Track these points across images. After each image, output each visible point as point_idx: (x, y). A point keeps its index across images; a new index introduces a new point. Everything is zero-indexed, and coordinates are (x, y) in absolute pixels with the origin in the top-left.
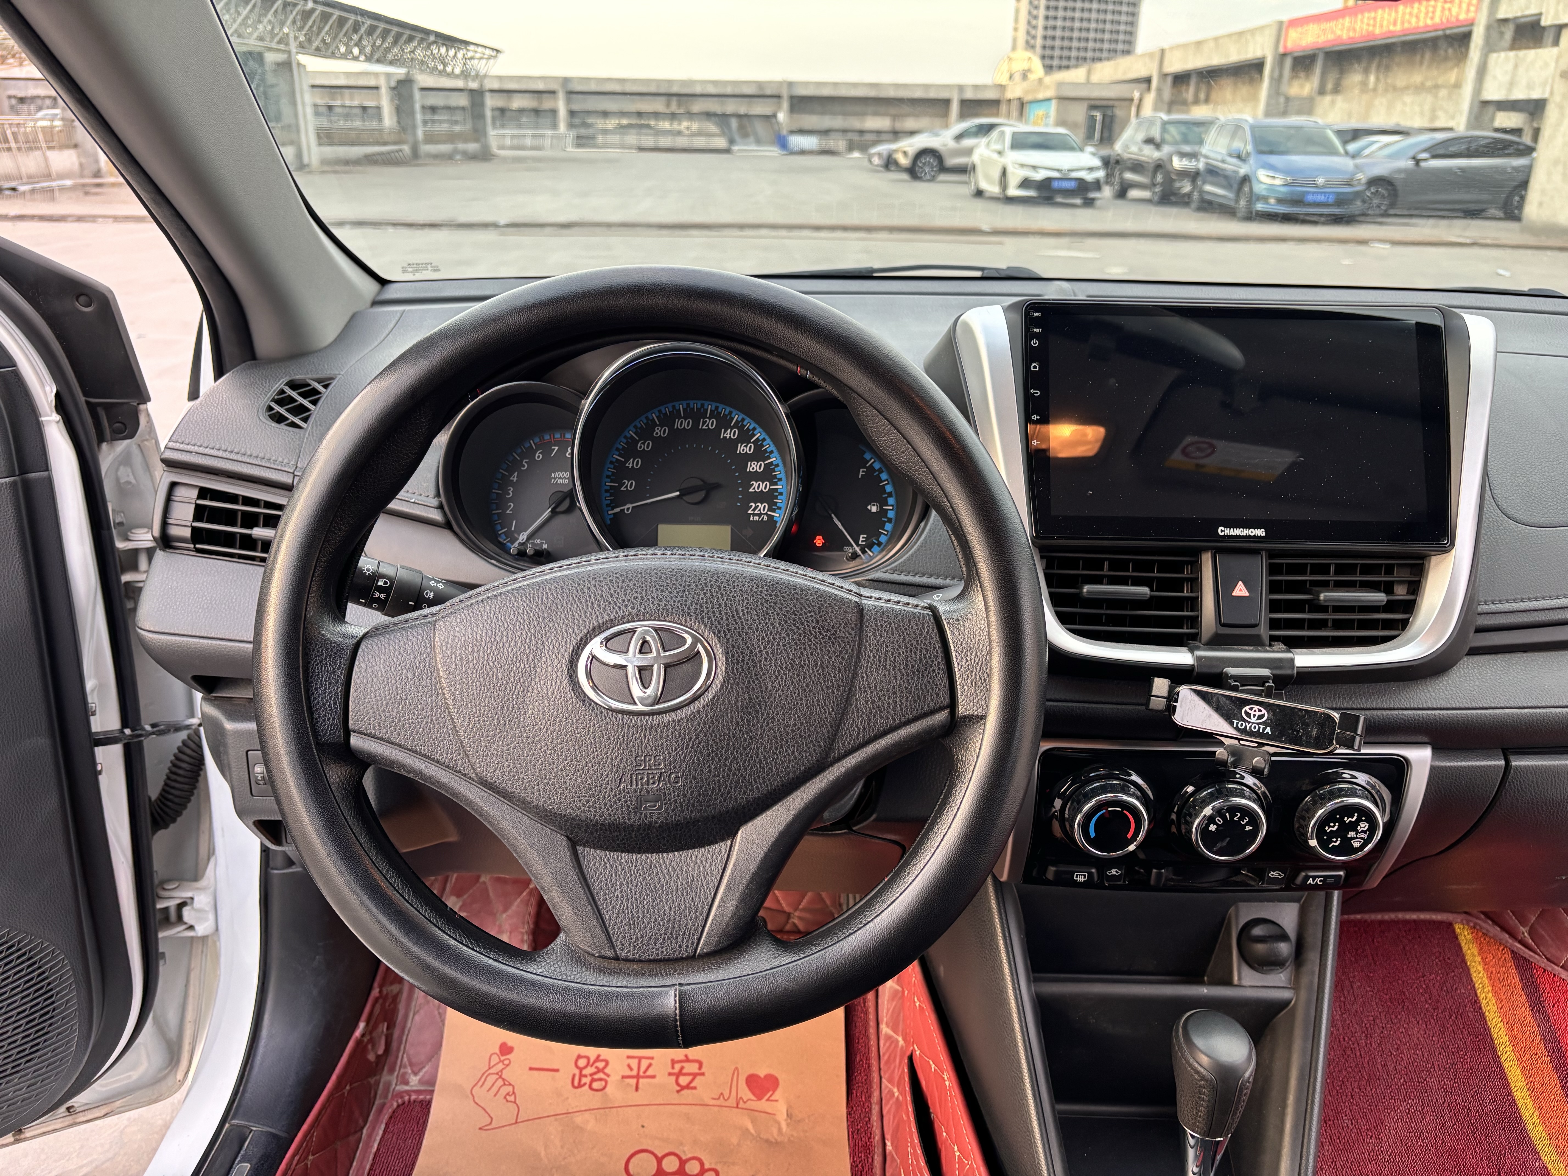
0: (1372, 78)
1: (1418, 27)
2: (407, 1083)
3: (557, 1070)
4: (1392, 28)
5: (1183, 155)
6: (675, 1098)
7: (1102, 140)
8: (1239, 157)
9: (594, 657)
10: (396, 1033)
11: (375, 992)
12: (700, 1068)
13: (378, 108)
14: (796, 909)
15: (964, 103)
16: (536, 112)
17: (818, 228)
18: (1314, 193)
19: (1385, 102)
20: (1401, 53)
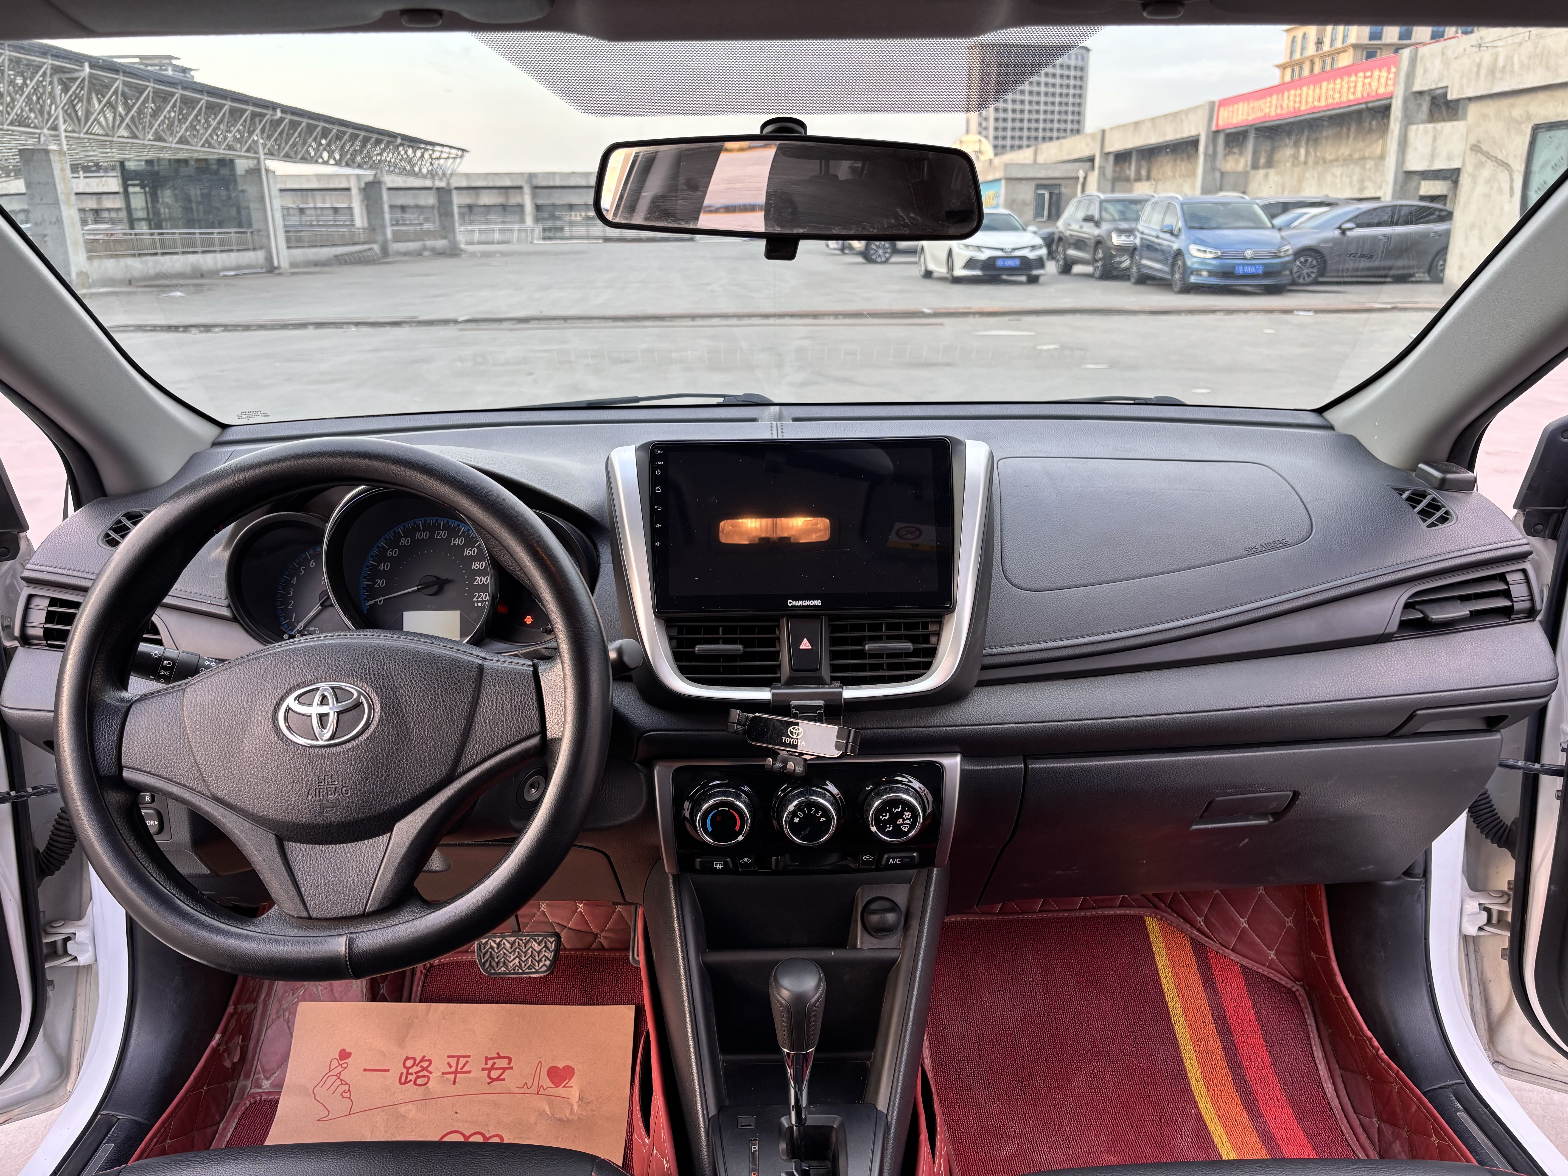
0: (1302, 151)
1: (1341, 103)
2: (260, 1087)
3: (388, 1070)
4: (1316, 104)
5: (1121, 232)
6: (486, 1089)
7: (1050, 216)
8: (1171, 233)
9: (290, 709)
10: (252, 1045)
11: (230, 1009)
12: (509, 1064)
13: (350, 208)
14: (602, 931)
16: (504, 207)
17: (767, 316)
18: (1244, 265)
19: (1316, 174)
20: (1328, 126)
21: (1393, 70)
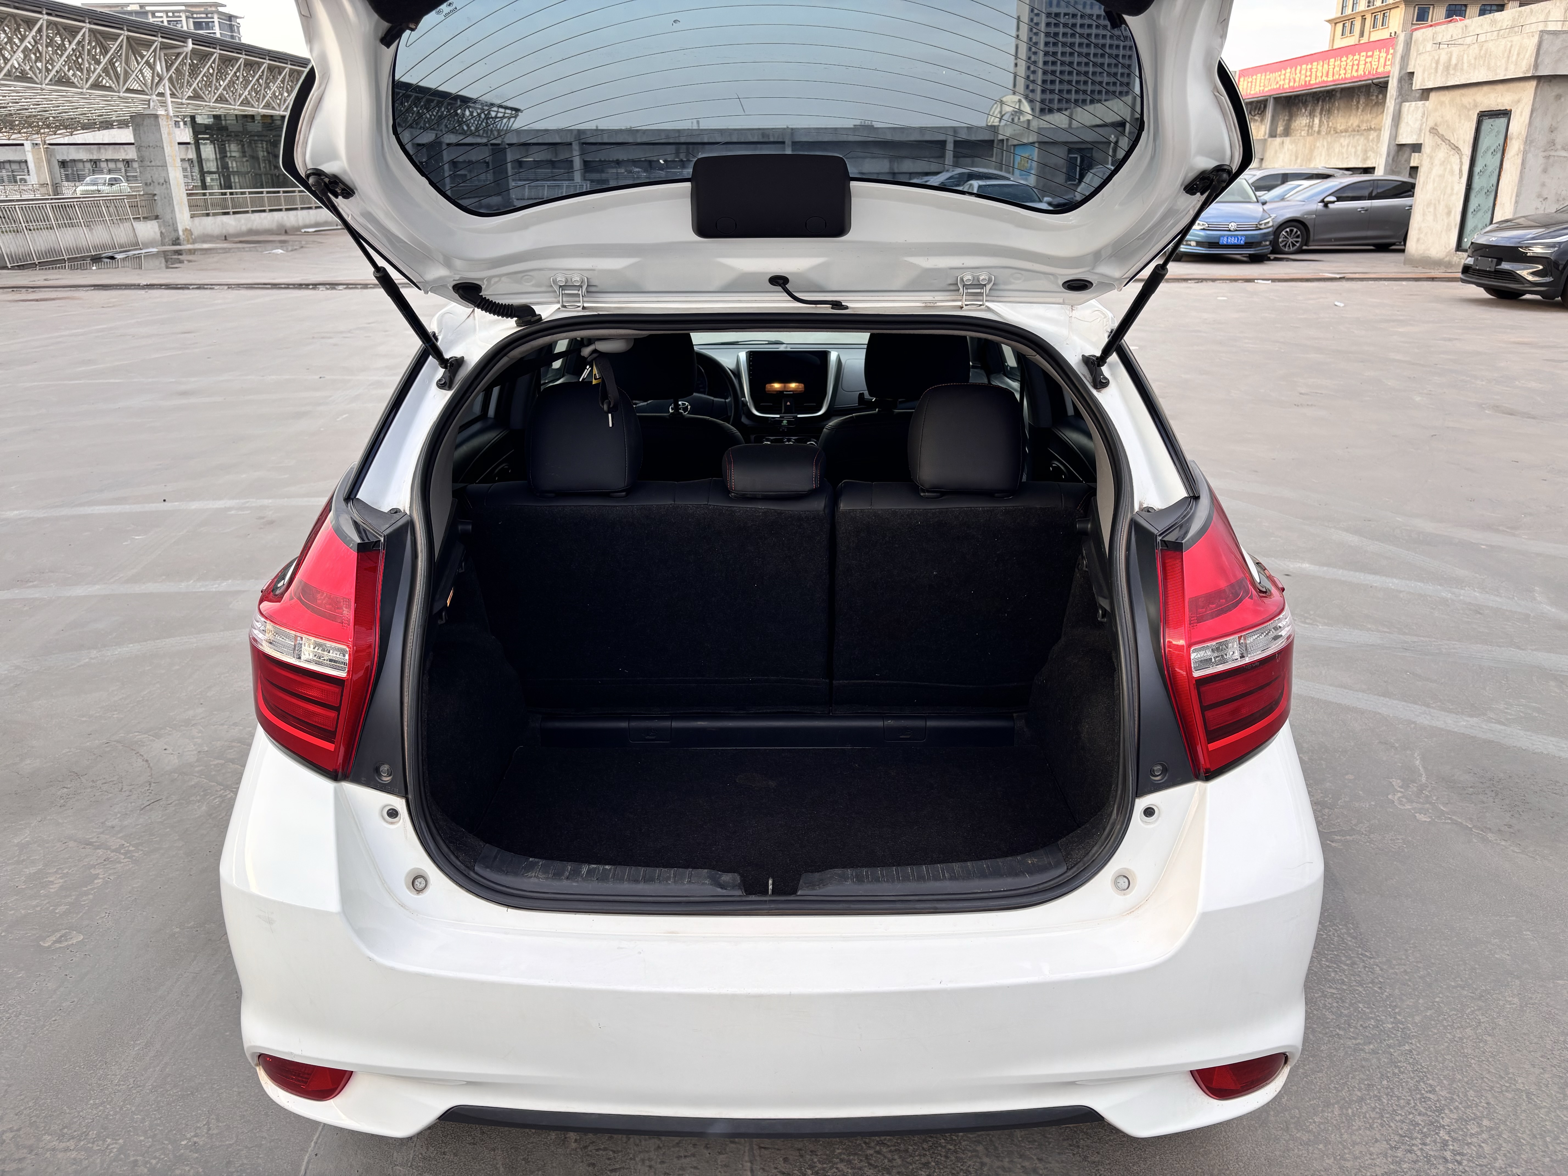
0: (1317, 121)
1: (1346, 79)
4: (1325, 79)
15: (957, 143)
16: (552, 164)
18: (1228, 236)
19: (1325, 144)
20: (1340, 98)
21: (1391, 51)
